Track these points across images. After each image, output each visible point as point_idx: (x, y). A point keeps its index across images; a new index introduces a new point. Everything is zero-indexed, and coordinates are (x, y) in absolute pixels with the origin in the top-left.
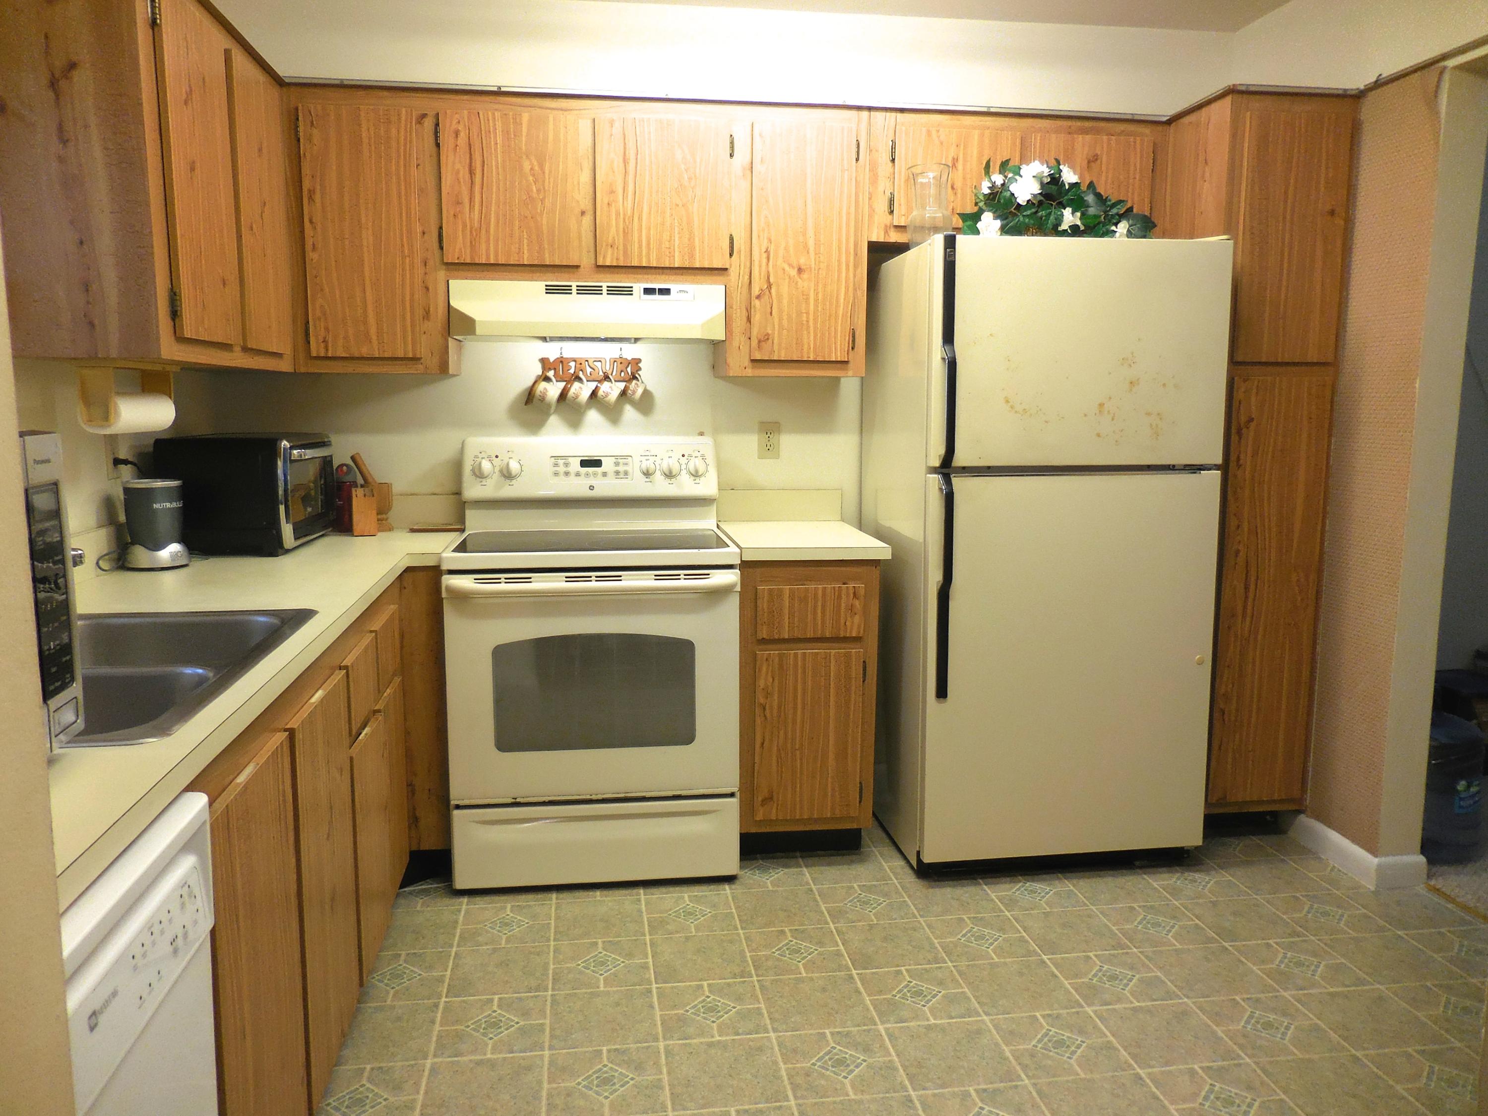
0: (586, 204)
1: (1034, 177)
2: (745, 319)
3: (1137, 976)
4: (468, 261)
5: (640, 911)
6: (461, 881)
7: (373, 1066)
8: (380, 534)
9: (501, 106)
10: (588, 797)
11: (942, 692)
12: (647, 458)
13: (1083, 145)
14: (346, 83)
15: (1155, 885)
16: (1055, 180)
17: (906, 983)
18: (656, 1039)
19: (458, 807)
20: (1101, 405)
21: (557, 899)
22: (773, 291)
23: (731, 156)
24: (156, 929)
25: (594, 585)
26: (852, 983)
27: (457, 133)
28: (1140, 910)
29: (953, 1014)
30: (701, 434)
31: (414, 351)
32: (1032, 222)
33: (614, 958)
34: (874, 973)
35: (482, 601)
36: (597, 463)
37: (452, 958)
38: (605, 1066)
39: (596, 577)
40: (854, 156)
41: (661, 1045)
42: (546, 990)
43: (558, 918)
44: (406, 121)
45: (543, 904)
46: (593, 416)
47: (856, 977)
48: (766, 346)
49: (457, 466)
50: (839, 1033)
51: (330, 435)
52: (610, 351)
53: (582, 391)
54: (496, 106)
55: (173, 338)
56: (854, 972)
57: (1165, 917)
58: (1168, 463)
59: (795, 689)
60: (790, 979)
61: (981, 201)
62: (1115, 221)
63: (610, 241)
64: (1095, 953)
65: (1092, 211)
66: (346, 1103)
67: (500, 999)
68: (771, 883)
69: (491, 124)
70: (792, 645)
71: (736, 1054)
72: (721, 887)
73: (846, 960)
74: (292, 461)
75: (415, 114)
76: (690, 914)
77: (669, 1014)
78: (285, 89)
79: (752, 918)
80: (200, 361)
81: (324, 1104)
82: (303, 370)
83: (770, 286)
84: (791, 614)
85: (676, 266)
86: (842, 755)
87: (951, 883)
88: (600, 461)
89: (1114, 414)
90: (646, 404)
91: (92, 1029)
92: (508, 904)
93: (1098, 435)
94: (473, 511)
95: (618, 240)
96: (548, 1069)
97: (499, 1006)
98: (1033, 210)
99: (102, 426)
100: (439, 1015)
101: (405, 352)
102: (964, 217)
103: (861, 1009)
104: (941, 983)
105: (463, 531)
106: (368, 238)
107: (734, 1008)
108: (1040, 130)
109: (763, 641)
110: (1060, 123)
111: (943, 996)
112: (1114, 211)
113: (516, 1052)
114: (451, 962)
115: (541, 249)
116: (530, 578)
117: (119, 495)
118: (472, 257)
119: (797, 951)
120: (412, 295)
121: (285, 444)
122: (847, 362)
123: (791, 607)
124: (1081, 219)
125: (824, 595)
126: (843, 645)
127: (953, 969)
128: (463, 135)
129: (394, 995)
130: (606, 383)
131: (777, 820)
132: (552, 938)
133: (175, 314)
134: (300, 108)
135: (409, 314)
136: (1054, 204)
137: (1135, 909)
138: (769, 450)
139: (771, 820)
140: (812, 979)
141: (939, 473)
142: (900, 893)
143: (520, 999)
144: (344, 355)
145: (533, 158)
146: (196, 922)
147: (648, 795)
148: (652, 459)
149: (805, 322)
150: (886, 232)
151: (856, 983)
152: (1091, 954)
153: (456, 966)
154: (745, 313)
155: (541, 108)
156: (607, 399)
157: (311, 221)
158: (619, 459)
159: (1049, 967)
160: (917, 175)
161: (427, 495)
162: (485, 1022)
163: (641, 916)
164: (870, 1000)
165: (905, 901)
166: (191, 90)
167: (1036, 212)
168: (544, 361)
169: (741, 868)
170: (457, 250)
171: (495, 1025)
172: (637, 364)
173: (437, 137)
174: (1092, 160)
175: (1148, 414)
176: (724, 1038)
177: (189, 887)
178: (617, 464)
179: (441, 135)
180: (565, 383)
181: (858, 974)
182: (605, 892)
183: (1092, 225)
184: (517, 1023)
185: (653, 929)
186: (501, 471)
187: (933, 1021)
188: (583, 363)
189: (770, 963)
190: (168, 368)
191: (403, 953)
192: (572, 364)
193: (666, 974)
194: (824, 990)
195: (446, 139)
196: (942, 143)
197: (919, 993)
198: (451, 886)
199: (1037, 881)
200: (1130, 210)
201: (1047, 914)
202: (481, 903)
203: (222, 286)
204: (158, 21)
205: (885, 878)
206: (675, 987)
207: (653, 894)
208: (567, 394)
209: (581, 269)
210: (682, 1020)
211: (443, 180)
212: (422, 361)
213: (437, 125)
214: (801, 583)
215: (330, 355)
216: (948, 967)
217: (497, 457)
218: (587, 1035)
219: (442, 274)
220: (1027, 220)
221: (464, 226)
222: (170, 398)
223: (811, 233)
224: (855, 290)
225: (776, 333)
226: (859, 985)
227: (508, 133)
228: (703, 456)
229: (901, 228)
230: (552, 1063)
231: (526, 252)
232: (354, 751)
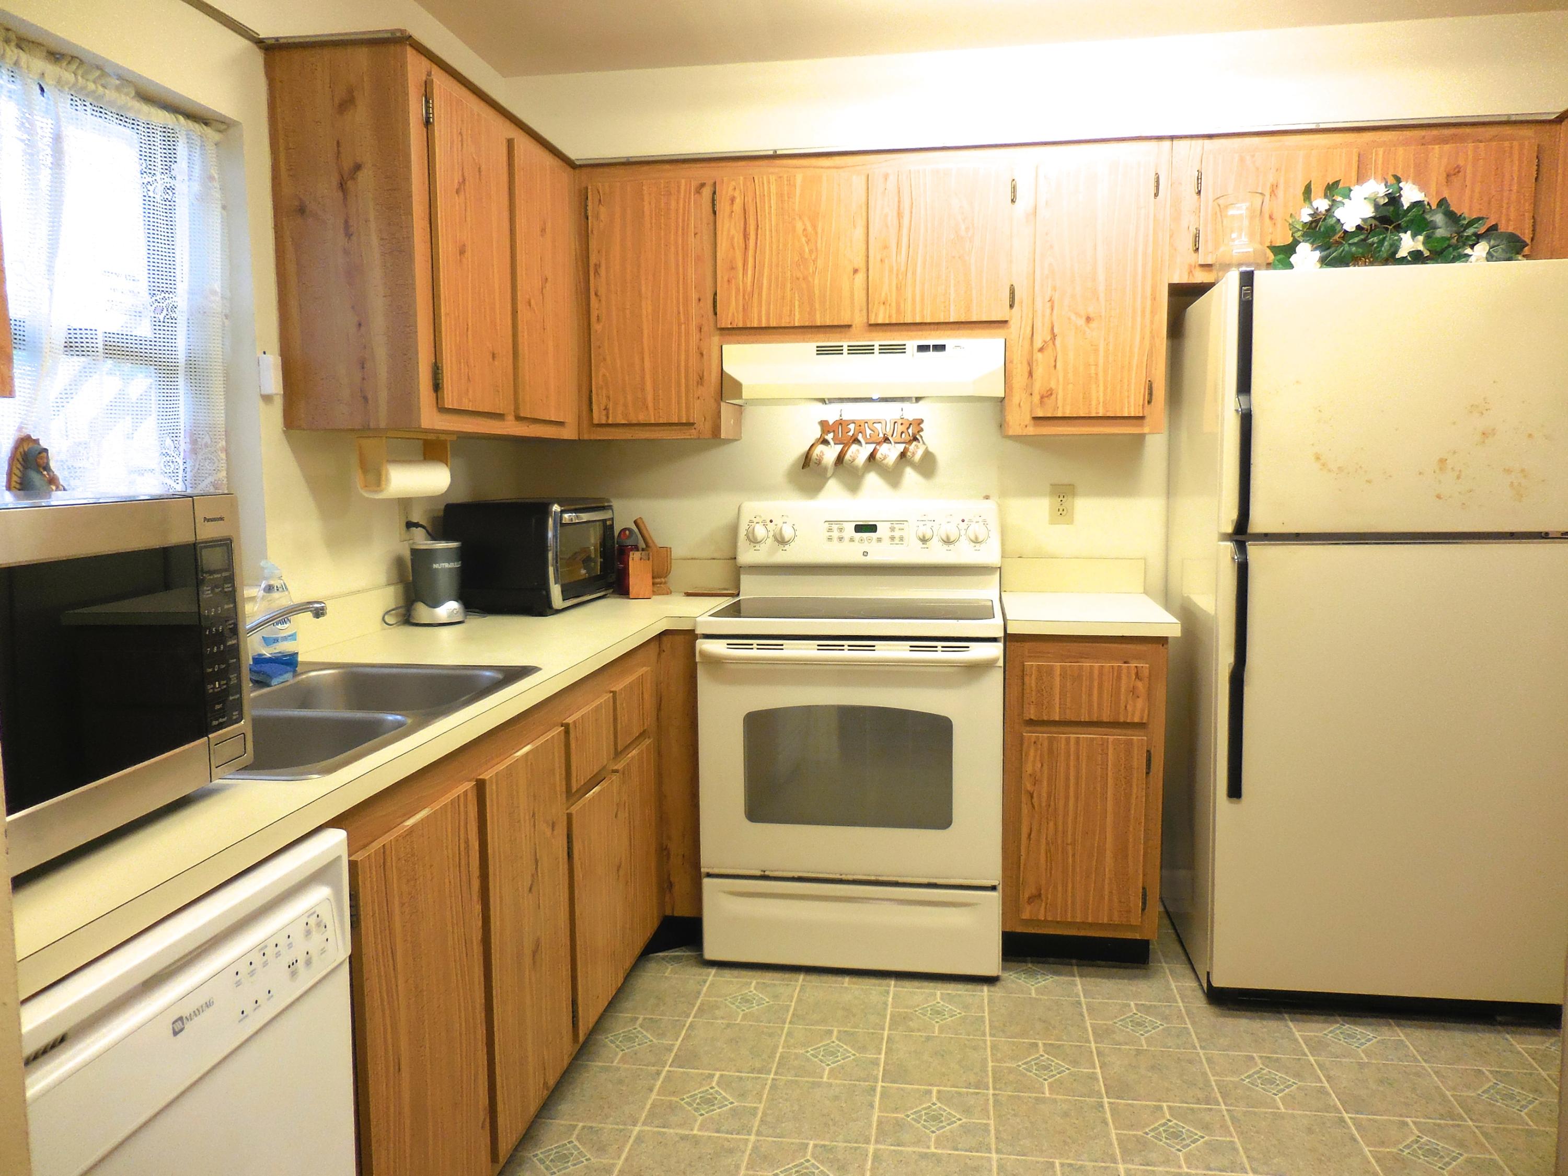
0: (860, 262)
1: (1365, 199)
2: (1026, 375)
3: (1466, 1155)
4: (741, 325)
5: (886, 1004)
6: (711, 951)
7: (585, 1124)
8: (654, 597)
9: (776, 170)
10: (838, 876)
11: (1235, 790)
12: (924, 523)
13: (1441, 157)
14: (631, 160)
15: (1519, 1047)
16: (1394, 200)
17: (1164, 1121)
18: (867, 1141)
19: (709, 875)
20: (1442, 461)
21: (804, 980)
22: (1058, 341)
23: (1013, 201)
24: (270, 951)
25: (846, 654)
26: (1100, 1111)
27: (733, 200)
28: (1490, 1076)
29: (1212, 1165)
30: (987, 497)
31: (688, 417)
32: (1360, 250)
33: (845, 1050)
34: (1129, 1104)
35: (732, 666)
36: (872, 528)
37: (685, 1028)
38: (808, 1161)
39: (849, 646)
40: (1153, 191)
41: (871, 1148)
42: (769, 1072)
43: (800, 1000)
44: (685, 191)
45: (787, 985)
46: (872, 479)
47: (1106, 1106)
48: (1050, 402)
49: (734, 530)
50: (1070, 1165)
51: (612, 500)
52: (891, 412)
53: (859, 454)
54: (771, 170)
55: (435, 409)
56: (1106, 1100)
57: (1522, 1088)
58: (1540, 530)
59: (1067, 779)
60: (1030, 1097)
61: (1299, 230)
62: (1471, 243)
63: (883, 298)
64: (1414, 1119)
65: (1440, 233)
66: (552, 1157)
67: (722, 1076)
68: (1036, 989)
69: (766, 188)
70: (1061, 729)
71: (948, 1170)
72: (979, 987)
73: (1099, 1086)
74: (562, 525)
75: (694, 184)
76: (938, 1013)
77: (887, 1117)
78: (577, 171)
79: (1004, 1025)
80: (465, 430)
81: (531, 1154)
82: (586, 437)
83: (1054, 337)
84: (1063, 694)
85: (951, 321)
86: (1122, 852)
87: (1248, 1014)
88: (875, 526)
89: (1460, 471)
90: (928, 466)
91: (175, 1033)
92: (754, 980)
93: (1439, 497)
94: (745, 576)
95: (891, 296)
96: (750, 1155)
97: (718, 1083)
98: (1362, 237)
99: (376, 492)
100: (659, 1083)
101: (679, 417)
102: (1275, 250)
103: (1103, 1142)
104: (1206, 1127)
105: (738, 595)
106: (647, 308)
107: (960, 1120)
108: (1384, 144)
109: (1031, 722)
110: (1408, 133)
111: (1206, 1143)
112: (1470, 231)
113: (722, 1133)
114: (684, 1032)
115: (812, 312)
116: (782, 645)
117: (407, 554)
118: (744, 322)
119: (1046, 1068)
120: (687, 360)
121: (556, 508)
122: (1142, 418)
123: (1063, 686)
124: (1424, 243)
125: (1101, 674)
126: (1124, 731)
127: (1225, 1113)
128: (738, 201)
129: (622, 1057)
130: (885, 445)
131: (1046, 921)
132: (788, 1020)
133: (437, 387)
134: (590, 187)
135: (683, 381)
136: (1390, 227)
137: (1483, 1073)
138: (1062, 514)
139: (1039, 921)
140: (1055, 1101)
141: (1231, 541)
142: (1182, 1018)
143: (741, 1078)
144: (623, 422)
145: (806, 219)
146: (323, 951)
147: (900, 880)
148: (930, 524)
149: (1093, 375)
150: (1190, 272)
151: (1105, 1112)
152: (1409, 1120)
153: (687, 1037)
154: (1026, 369)
155: (814, 167)
156: (885, 462)
157: (596, 294)
158: (895, 524)
159: (1349, 1128)
160: (1227, 207)
161: (708, 559)
162: (701, 1097)
163: (885, 1009)
164: (1116, 1134)
165: (1187, 1028)
166: (464, 180)
167: (1364, 240)
168: (823, 424)
169: (1004, 969)
170: (731, 314)
171: (709, 1101)
172: (919, 424)
173: (714, 205)
174: (1452, 174)
175: (1508, 471)
176: (940, 1151)
177: (318, 916)
178: (893, 529)
179: (717, 203)
180: (841, 446)
181: (1109, 1103)
182: (855, 980)
183: (1439, 249)
184: (732, 1103)
185: (894, 1024)
186: (774, 536)
187: (1186, 1170)
188: (862, 425)
189: (1011, 1077)
190: (443, 437)
191: (641, 1017)
192: (852, 426)
193: (896, 1073)
194: (1066, 1114)
195: (723, 207)
196: (1257, 169)
197: (1176, 1135)
198: (701, 955)
199: (1360, 1025)
200: (1494, 228)
201: (1362, 1065)
202: (728, 975)
203: (491, 360)
204: (431, 120)
205: (1170, 999)
206: (902, 1089)
207: (903, 987)
208: (844, 457)
209: (853, 330)
210: (899, 1125)
211: (719, 245)
212: (695, 426)
213: (714, 193)
214: (1076, 660)
215: (610, 422)
216: (1220, 1111)
217: (771, 521)
218: (797, 1125)
219: (716, 339)
220: (1354, 249)
221: (738, 290)
222: (447, 465)
223: (1101, 276)
224: (1153, 337)
225: (1061, 387)
226: (1108, 1115)
227: (782, 195)
228: (985, 521)
229: (1207, 267)
230: (755, 1148)
231: (797, 314)
232: (574, 809)
